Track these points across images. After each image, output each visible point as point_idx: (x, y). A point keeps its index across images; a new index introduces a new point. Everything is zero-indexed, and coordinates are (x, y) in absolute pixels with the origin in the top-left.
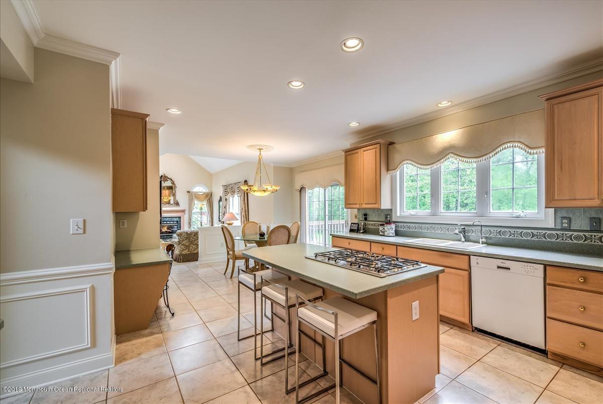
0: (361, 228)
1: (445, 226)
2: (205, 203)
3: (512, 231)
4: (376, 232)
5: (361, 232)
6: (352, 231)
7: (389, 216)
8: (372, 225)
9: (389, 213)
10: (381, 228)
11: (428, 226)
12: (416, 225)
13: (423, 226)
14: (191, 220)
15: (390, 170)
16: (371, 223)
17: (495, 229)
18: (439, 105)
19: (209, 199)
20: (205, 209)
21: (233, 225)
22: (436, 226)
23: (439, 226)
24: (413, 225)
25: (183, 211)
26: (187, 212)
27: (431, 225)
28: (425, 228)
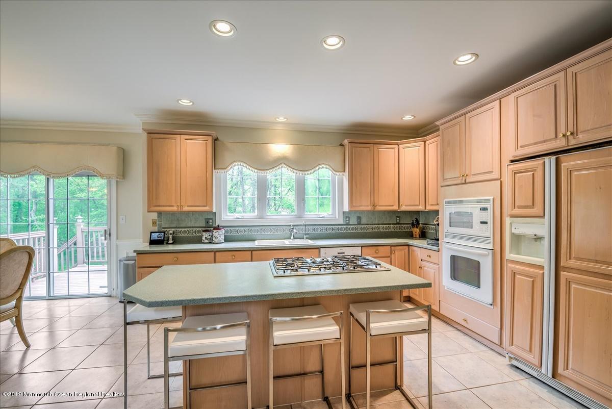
0: (168, 237)
1: (274, 227)
3: (321, 227)
4: (199, 241)
5: (170, 242)
6: (153, 242)
7: (211, 221)
8: (185, 232)
9: (212, 217)
10: (205, 235)
11: (258, 228)
12: (246, 228)
13: (253, 228)
15: (219, 169)
16: (183, 230)
17: (312, 227)
18: (277, 119)
22: (266, 228)
23: (269, 228)
24: (242, 228)
27: (261, 227)
28: (255, 231)
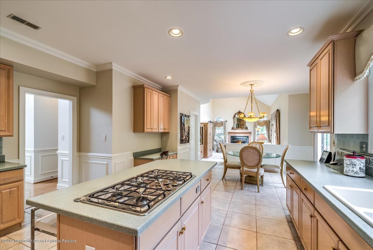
2: (265, 127)
7: (364, 146)
9: (364, 140)
14: (254, 138)
19: (268, 125)
20: (265, 132)
21: (264, 144)
25: (250, 133)
26: (252, 133)
